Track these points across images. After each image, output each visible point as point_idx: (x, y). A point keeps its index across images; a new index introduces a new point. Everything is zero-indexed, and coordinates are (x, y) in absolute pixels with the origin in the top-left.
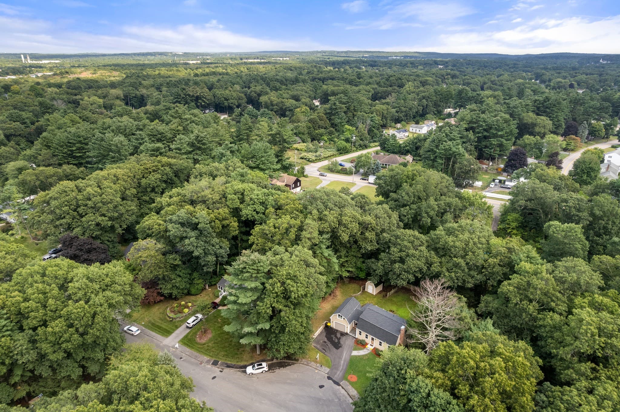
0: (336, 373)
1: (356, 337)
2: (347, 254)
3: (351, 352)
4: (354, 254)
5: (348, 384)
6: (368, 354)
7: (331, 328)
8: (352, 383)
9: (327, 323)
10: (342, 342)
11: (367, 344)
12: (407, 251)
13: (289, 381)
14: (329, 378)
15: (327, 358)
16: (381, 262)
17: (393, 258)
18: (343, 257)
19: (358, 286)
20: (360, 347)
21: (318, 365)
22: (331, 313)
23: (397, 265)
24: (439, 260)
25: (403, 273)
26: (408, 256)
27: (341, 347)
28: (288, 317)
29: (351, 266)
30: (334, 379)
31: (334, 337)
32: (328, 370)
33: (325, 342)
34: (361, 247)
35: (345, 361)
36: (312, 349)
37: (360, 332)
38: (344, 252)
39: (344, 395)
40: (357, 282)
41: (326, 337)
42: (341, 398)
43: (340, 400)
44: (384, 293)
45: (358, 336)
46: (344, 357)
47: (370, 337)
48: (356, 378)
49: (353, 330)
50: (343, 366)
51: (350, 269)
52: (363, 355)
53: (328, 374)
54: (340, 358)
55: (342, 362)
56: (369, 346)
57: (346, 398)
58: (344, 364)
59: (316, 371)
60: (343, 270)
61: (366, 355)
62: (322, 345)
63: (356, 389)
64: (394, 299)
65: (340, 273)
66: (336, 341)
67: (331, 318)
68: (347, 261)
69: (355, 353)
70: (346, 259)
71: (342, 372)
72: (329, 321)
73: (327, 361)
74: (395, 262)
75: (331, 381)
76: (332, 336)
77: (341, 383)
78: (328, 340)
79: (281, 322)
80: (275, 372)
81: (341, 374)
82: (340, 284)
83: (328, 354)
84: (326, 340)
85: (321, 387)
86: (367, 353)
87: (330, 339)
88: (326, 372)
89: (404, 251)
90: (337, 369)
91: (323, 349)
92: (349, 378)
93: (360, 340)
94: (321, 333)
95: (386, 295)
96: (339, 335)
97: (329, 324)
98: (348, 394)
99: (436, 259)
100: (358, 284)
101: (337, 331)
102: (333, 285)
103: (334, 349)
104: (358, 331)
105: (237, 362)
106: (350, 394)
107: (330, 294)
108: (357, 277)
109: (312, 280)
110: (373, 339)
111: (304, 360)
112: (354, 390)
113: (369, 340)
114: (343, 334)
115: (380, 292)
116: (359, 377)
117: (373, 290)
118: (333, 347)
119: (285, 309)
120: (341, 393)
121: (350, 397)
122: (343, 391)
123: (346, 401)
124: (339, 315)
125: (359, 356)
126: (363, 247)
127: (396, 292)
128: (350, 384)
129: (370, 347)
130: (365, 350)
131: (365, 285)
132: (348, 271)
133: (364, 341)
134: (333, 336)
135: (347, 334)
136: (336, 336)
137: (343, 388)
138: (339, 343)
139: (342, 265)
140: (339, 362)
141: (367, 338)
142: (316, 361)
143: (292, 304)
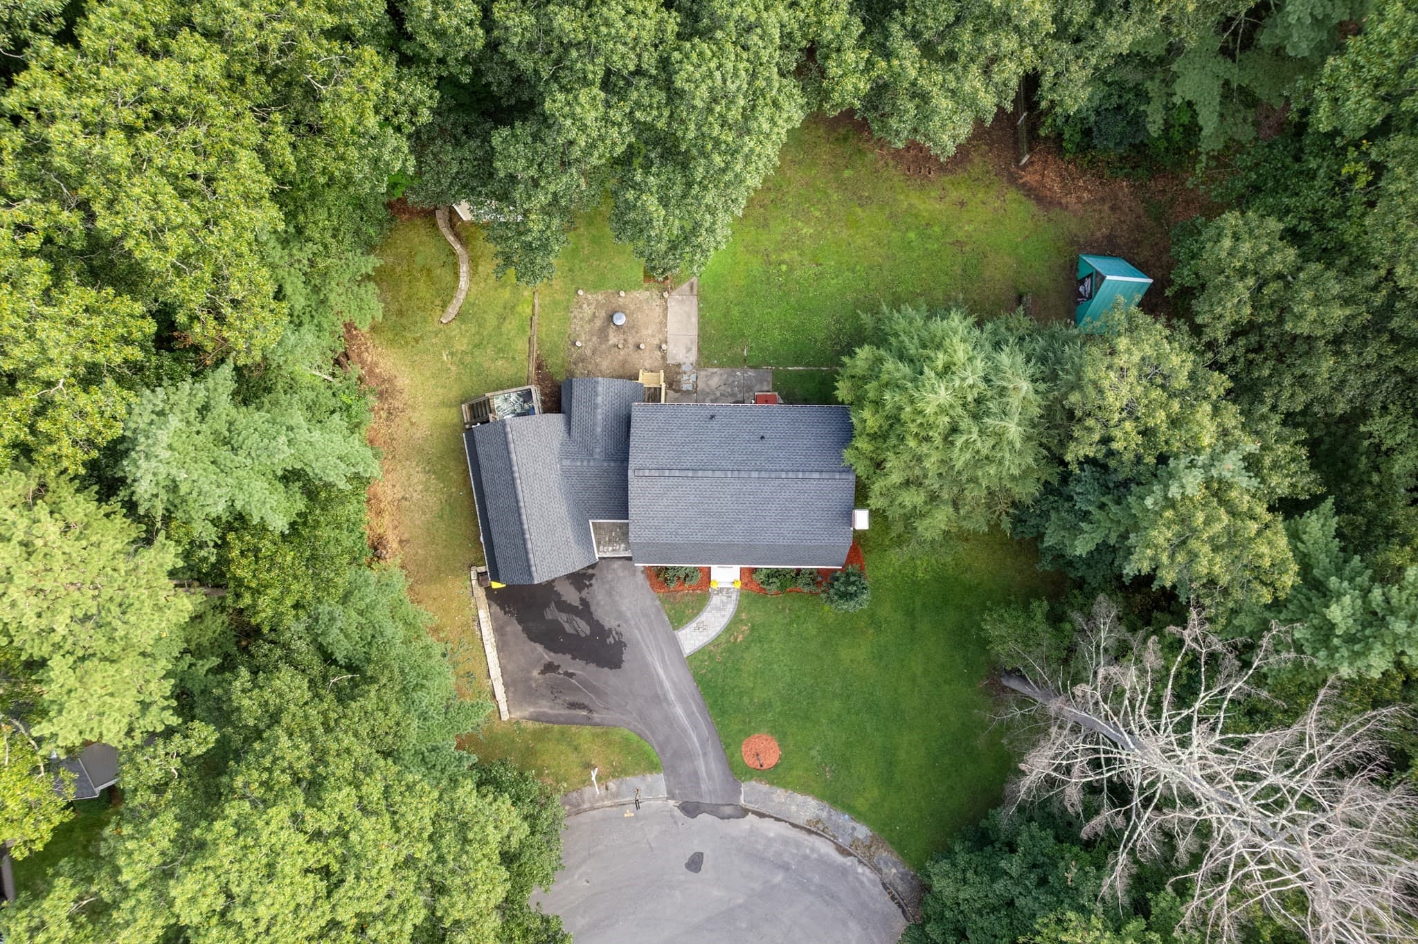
0: (695, 773)
3: (675, 645)
5: (764, 787)
6: (740, 608)
8: (774, 776)
10: (606, 618)
11: (706, 572)
14: (691, 810)
15: (616, 732)
20: (685, 596)
21: (612, 785)
27: (620, 645)
30: (707, 800)
31: (562, 617)
32: (659, 781)
33: (550, 667)
35: (682, 698)
39: (786, 841)
41: (531, 637)
42: (787, 858)
43: (785, 867)
46: (667, 684)
48: (773, 744)
50: (695, 727)
52: (728, 629)
53: (671, 796)
54: (659, 699)
55: (679, 711)
56: (718, 578)
57: (798, 845)
58: (690, 715)
59: (628, 814)
61: (735, 621)
62: (554, 691)
63: (805, 789)
66: (584, 628)
69: (693, 638)
71: (711, 755)
73: (627, 747)
75: (705, 818)
76: (549, 615)
77: (742, 801)
78: (549, 647)
81: (713, 764)
83: (606, 716)
84: (542, 652)
85: (695, 863)
86: (731, 608)
87: (551, 637)
88: (663, 793)
90: (690, 756)
91: (573, 705)
92: (749, 760)
94: (499, 630)
96: (571, 595)
98: (795, 825)
103: (606, 677)
106: (801, 822)
112: (799, 798)
114: (581, 574)
116: (779, 733)
118: (592, 667)
120: (770, 841)
121: (810, 832)
122: (772, 828)
123: (806, 857)
125: (715, 643)
128: (771, 782)
129: (724, 577)
130: (715, 600)
134: (551, 613)
135: (594, 564)
136: (564, 607)
137: (761, 815)
138: (599, 630)
140: (670, 721)
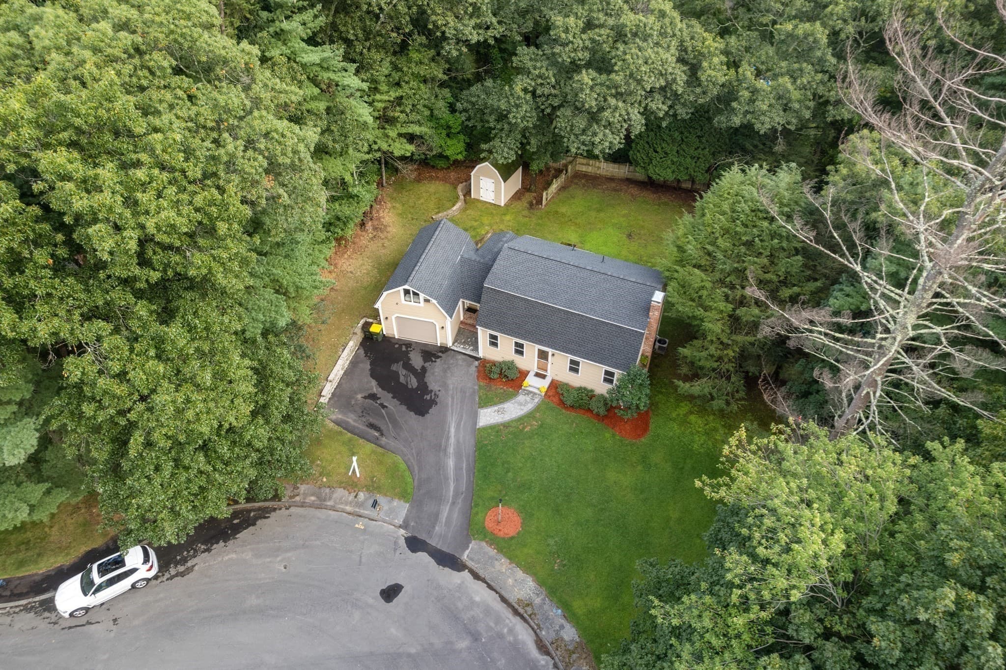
0: (437, 517)
1: (481, 355)
2: (396, 76)
3: (475, 417)
4: (423, 70)
5: (492, 552)
6: (537, 409)
7: (387, 340)
8: (506, 547)
9: (367, 325)
10: (433, 383)
11: (524, 374)
12: (611, 22)
13: (253, 601)
14: (415, 544)
15: (390, 458)
16: (520, 84)
17: (565, 56)
18: (383, 87)
19: (448, 187)
20: (500, 388)
21: (362, 496)
22: (377, 289)
23: (586, 77)
24: (720, 44)
25: (612, 101)
26: (620, 35)
27: (433, 402)
28: (122, 376)
29: (414, 117)
30: (434, 542)
31: (402, 372)
32: (402, 509)
33: (373, 397)
34: (444, 37)
35: (458, 455)
36: (331, 435)
37: (494, 337)
38: (386, 68)
39: (488, 611)
40: (440, 174)
41: (373, 375)
42: (481, 627)
43: (475, 637)
44: (529, 197)
45: (484, 350)
46: (452, 440)
47: (532, 350)
48: (517, 519)
49: (467, 334)
50: (457, 480)
51: (416, 129)
52: (520, 419)
53: (405, 526)
54: (440, 448)
55: (451, 463)
56: (531, 382)
57: (498, 620)
58: (458, 468)
59: (360, 526)
60: (393, 133)
61: (530, 415)
62: (365, 412)
63: (528, 569)
64: (563, 209)
65: (385, 147)
66: (414, 383)
67: (378, 305)
68: (399, 100)
69: (488, 417)
70: (393, 94)
71: (459, 505)
72: (376, 315)
73: (393, 472)
74: (575, 67)
75: (423, 557)
76: (394, 367)
77: (465, 557)
78: (381, 385)
79: (88, 409)
80: (190, 570)
81: (455, 515)
82: (389, 190)
83: (392, 443)
84: (373, 386)
85: (390, 593)
86: (530, 407)
87: (386, 380)
88: (399, 521)
89: (601, 26)
90: (439, 499)
91: (372, 426)
92: (489, 524)
93: (494, 364)
94: (353, 364)
95: (540, 202)
96: (417, 360)
97: (375, 329)
98: (504, 600)
99: (712, 43)
100: (445, 180)
101: (409, 344)
102: (365, 193)
103: (411, 419)
104: (483, 335)
105: (21, 564)
106: (512, 599)
107: (363, 224)
108: (441, 156)
109: (232, 146)
110: (543, 355)
111: (303, 488)
112: (520, 574)
113: (529, 361)
114: (432, 353)
115: (517, 196)
116: (526, 513)
117: (497, 192)
118: (403, 408)
119: (87, 332)
120: (473, 604)
121: (516, 612)
122: (480, 593)
123: (501, 636)
124: (407, 292)
125: (506, 425)
126: (450, 33)
127: (563, 189)
128: (500, 550)
129: (535, 385)
130: (521, 398)
131: (469, 178)
132: (411, 138)
133: (510, 365)
134: (397, 367)
135: (444, 349)
136: (408, 366)
137: (476, 576)
138: (423, 387)
139: (385, 120)
140: (440, 467)
141: (520, 353)
142: (351, 485)
143: (139, 295)
